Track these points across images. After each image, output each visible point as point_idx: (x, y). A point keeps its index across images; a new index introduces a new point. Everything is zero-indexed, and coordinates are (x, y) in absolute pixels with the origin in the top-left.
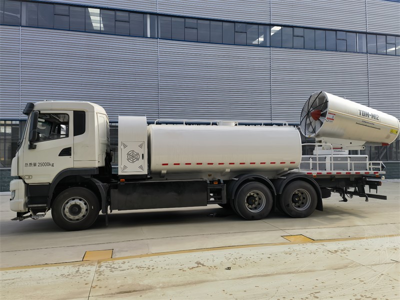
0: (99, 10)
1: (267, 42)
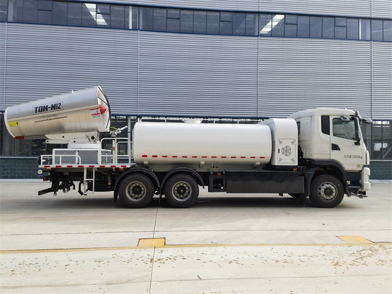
0: (95, 5)
1: (255, 32)
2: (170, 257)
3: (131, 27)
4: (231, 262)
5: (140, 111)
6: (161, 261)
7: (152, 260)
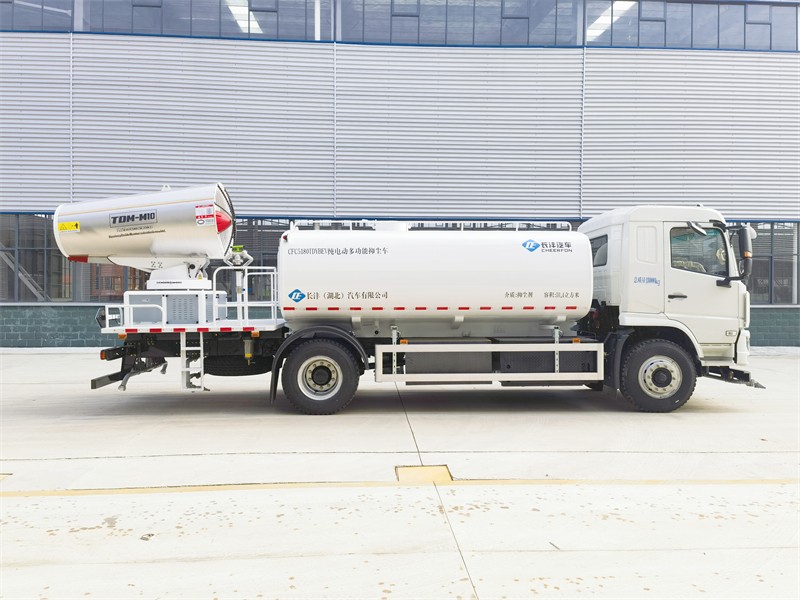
1: (575, 37)
2: (475, 503)
3: (318, 37)
4: (605, 517)
5: (338, 209)
6: (460, 511)
7: (441, 508)
